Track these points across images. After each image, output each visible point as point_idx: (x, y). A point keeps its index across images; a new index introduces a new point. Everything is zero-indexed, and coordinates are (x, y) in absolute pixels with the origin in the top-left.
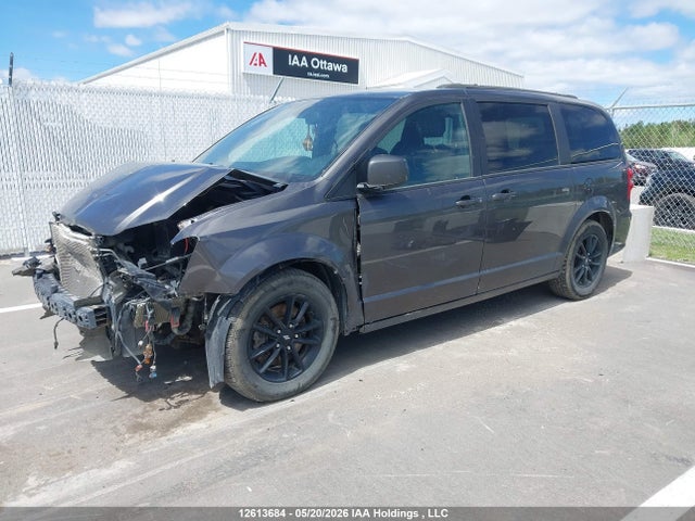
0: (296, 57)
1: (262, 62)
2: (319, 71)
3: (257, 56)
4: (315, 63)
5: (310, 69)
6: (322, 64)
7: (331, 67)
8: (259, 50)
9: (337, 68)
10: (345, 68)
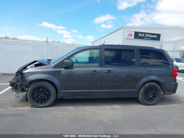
0: (141, 34)
1: (131, 35)
2: (148, 37)
3: (130, 34)
4: (147, 35)
5: (145, 37)
6: (149, 35)
7: (151, 36)
8: (130, 32)
9: (153, 36)
10: (156, 37)
